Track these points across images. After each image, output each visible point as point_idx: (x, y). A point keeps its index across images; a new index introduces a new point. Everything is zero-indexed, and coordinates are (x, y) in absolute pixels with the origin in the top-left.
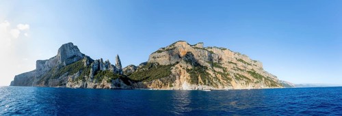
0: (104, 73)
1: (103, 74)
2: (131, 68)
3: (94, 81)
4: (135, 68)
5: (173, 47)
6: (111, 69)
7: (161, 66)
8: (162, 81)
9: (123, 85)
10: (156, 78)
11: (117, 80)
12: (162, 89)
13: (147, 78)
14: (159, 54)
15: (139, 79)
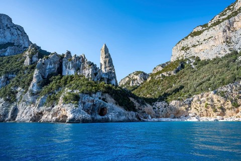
0: (68, 81)
1: (65, 84)
2: (138, 77)
3: (38, 102)
4: (144, 76)
5: (229, 13)
6: (88, 72)
7: (206, 62)
8: (223, 94)
9: (114, 110)
10: (201, 88)
11: (97, 97)
12: (227, 119)
13: (177, 90)
14: (197, 38)
15: (156, 95)
